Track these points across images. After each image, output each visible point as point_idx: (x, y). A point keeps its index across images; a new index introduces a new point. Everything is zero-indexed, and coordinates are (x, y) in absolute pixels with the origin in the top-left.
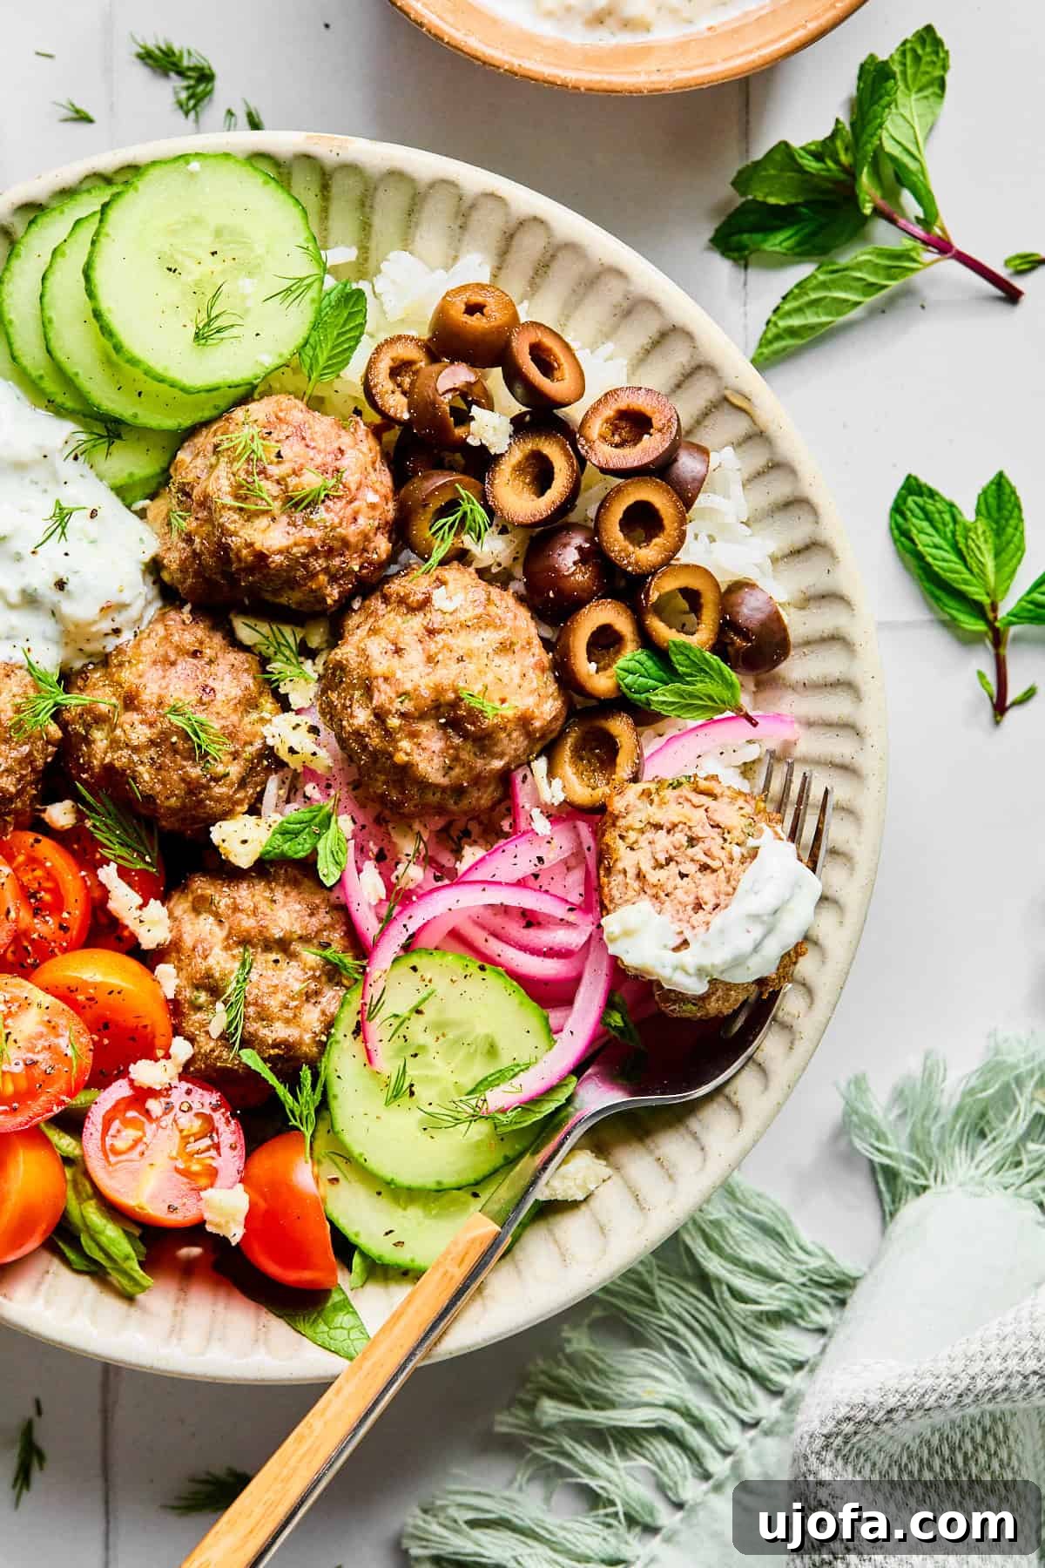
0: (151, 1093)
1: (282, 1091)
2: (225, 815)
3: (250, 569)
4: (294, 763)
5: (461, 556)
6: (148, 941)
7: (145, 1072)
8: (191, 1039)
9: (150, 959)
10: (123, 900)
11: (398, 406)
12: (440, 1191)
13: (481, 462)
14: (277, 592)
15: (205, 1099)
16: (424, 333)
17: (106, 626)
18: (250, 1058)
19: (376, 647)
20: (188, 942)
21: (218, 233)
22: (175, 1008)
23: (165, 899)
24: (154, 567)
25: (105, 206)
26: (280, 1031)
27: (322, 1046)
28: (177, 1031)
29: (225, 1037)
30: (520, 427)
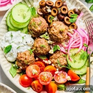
0: (57, 74)
1: (67, 67)
2: (49, 51)
3: (39, 32)
4: (51, 44)
5: (53, 21)
6: (50, 63)
7: (56, 73)
8: (58, 68)
9: (51, 65)
10: (46, 62)
11: (41, 14)
12: (83, 67)
13: (50, 13)
14: (42, 32)
15: (61, 72)
16: (40, 7)
17: (31, 43)
18: (63, 66)
19: (52, 31)
20: (53, 61)
21: (20, 10)
22: (55, 67)
23: (49, 60)
24: (32, 37)
25: (11, 14)
26: (63, 63)
27: (67, 62)
28: (56, 68)
29: (60, 66)
30: (51, 9)
